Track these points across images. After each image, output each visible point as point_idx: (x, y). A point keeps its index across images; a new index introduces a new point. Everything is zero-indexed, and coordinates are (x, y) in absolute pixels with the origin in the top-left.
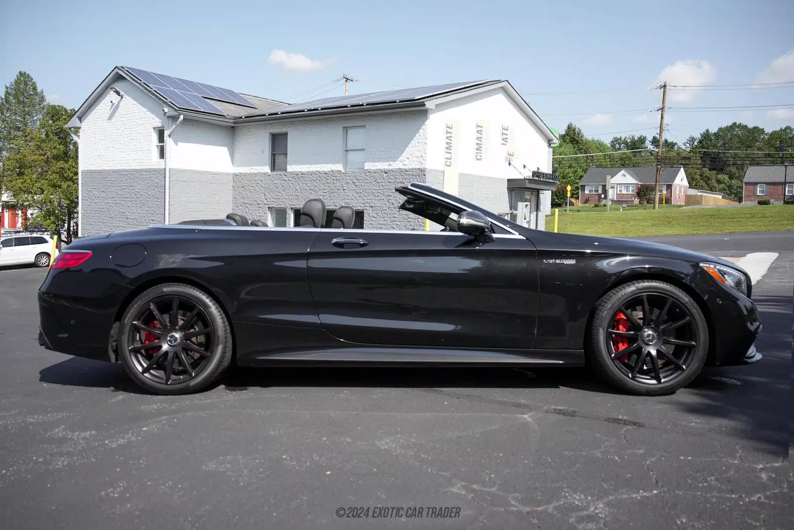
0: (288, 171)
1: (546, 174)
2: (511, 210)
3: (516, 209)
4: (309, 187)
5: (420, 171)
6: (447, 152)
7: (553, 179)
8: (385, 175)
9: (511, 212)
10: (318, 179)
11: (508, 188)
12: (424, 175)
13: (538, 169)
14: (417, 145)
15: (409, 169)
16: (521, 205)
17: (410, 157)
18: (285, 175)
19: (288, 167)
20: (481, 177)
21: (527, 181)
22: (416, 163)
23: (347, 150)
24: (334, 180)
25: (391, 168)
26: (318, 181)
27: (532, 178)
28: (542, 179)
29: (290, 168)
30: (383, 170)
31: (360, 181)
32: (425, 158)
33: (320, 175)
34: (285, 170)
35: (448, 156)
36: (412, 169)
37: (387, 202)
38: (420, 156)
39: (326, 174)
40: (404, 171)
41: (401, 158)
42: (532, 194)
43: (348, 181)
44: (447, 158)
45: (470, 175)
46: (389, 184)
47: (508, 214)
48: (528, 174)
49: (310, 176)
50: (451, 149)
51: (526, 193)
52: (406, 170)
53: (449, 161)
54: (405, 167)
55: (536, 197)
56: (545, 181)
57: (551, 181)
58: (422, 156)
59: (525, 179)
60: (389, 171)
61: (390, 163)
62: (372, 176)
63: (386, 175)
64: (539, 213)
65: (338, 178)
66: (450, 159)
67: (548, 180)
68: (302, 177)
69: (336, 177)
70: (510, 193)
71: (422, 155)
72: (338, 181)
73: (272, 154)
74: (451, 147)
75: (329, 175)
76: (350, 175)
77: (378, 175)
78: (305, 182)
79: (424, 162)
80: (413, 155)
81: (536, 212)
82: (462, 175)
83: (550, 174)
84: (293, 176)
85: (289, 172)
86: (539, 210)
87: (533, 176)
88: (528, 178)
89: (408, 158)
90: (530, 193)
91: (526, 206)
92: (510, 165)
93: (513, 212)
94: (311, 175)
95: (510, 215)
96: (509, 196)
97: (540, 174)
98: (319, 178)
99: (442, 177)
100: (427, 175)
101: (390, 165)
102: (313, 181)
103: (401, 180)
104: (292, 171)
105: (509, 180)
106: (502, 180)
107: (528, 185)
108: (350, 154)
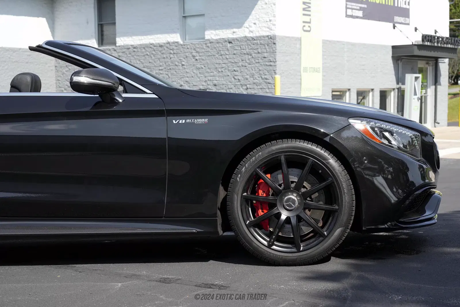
0: (117, 45)
1: (443, 38)
2: (398, 83)
3: (404, 84)
4: (143, 63)
5: (269, 39)
6: (304, 15)
7: (452, 44)
8: (229, 45)
9: (398, 86)
10: (152, 54)
11: (393, 57)
12: (274, 44)
13: (436, 32)
14: (265, 6)
15: (257, 37)
16: (410, 78)
17: (257, 22)
18: (115, 50)
19: (118, 39)
20: (353, 45)
21: (416, 47)
22: (264, 29)
23: (185, 17)
24: (171, 53)
25: (235, 36)
26: (152, 56)
27: (421, 43)
28: (436, 44)
29: (120, 41)
30: (227, 40)
31: (201, 55)
32: (274, 23)
33: (155, 48)
34: (114, 43)
35: (307, 19)
36: (260, 37)
37: (233, 79)
38: (269, 20)
39: (161, 46)
40: (251, 39)
41: (246, 24)
42: (427, 63)
43: (187, 54)
44: (304, 22)
45: (338, 42)
46: (234, 56)
47: (394, 89)
48: (417, 39)
49: (144, 50)
50: (310, 11)
51: (419, 62)
52: (253, 39)
53: (307, 25)
54: (251, 35)
55: (434, 67)
56: (441, 47)
57: (449, 46)
58: (270, 21)
59: (413, 45)
60: (234, 39)
61: (235, 30)
62: (215, 48)
63: (231, 45)
64: (438, 87)
65: (175, 52)
66: (310, 23)
67: (445, 46)
68: (134, 51)
69: (173, 50)
70: (397, 62)
71: (271, 19)
72: (175, 55)
73: (98, 24)
74: (309, 7)
75: (165, 47)
76: (188, 47)
77: (221, 46)
78: (138, 57)
79: (273, 27)
80: (260, 19)
81: (434, 87)
82: (326, 43)
83: (447, 38)
84: (124, 50)
85: (119, 46)
86: (437, 84)
87: (423, 41)
88: (416, 44)
89: (255, 24)
90: (424, 62)
91: (416, 78)
92: (394, 28)
93: (400, 88)
94: (144, 48)
95: (396, 90)
96: (394, 67)
97: (433, 38)
98: (154, 52)
99: (298, 46)
100: (277, 43)
101: (234, 32)
102: (147, 56)
103: (247, 50)
104: (122, 44)
105: (394, 47)
106: (384, 47)
107: (417, 52)
108: (189, 21)
